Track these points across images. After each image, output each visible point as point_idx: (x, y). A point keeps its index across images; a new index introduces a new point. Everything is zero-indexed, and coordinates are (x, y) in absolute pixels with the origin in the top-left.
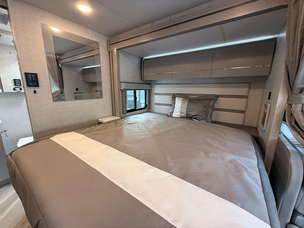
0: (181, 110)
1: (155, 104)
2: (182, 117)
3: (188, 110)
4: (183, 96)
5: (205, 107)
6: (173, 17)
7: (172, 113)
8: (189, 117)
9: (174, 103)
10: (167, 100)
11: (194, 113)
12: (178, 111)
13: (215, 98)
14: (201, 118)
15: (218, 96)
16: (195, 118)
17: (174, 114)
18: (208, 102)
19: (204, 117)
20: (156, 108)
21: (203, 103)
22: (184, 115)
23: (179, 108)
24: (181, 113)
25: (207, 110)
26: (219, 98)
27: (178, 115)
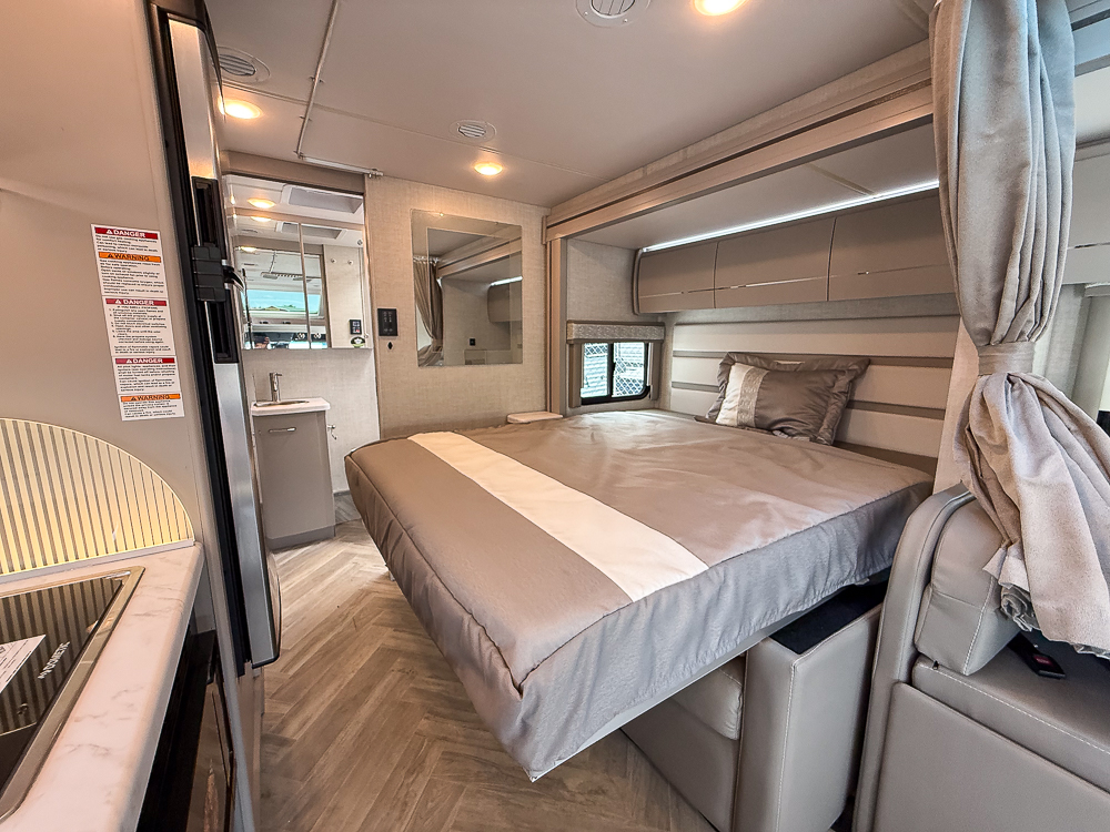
0: (740, 403)
1: (677, 385)
2: (742, 426)
3: (763, 403)
4: (757, 360)
5: (818, 395)
6: (691, 151)
7: (715, 413)
8: (764, 426)
9: (726, 382)
10: (709, 371)
11: (777, 414)
12: (732, 405)
13: (856, 367)
14: (800, 429)
15: (867, 362)
16: (782, 430)
17: (720, 416)
18: (828, 379)
19: (811, 427)
20: (675, 396)
21: (810, 382)
22: (749, 418)
23: (736, 396)
24: (741, 411)
25: (824, 404)
26: (873, 368)
27: (732, 419)
